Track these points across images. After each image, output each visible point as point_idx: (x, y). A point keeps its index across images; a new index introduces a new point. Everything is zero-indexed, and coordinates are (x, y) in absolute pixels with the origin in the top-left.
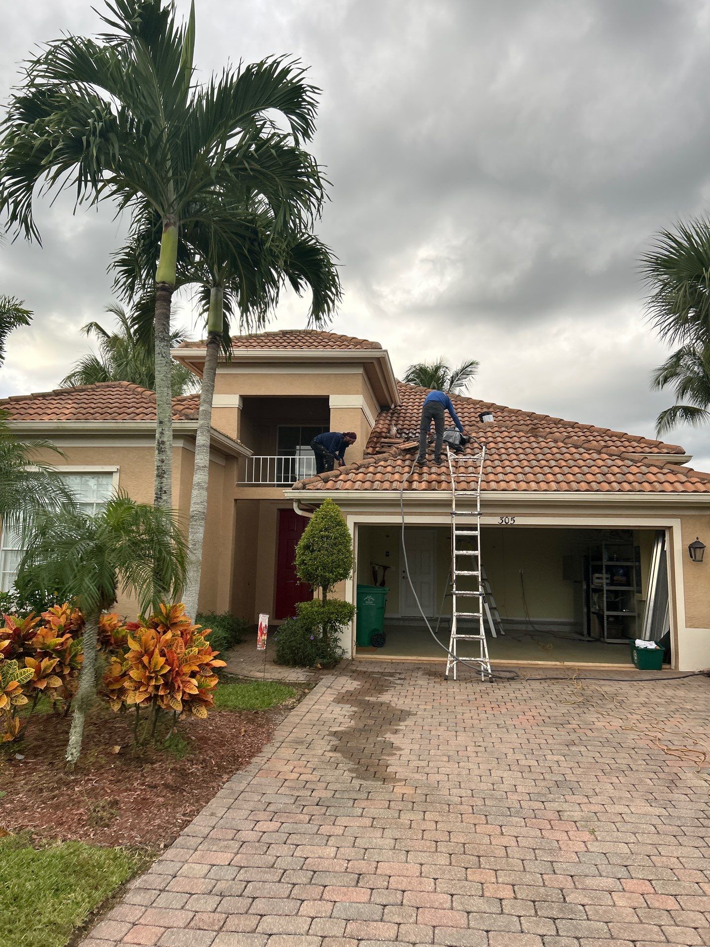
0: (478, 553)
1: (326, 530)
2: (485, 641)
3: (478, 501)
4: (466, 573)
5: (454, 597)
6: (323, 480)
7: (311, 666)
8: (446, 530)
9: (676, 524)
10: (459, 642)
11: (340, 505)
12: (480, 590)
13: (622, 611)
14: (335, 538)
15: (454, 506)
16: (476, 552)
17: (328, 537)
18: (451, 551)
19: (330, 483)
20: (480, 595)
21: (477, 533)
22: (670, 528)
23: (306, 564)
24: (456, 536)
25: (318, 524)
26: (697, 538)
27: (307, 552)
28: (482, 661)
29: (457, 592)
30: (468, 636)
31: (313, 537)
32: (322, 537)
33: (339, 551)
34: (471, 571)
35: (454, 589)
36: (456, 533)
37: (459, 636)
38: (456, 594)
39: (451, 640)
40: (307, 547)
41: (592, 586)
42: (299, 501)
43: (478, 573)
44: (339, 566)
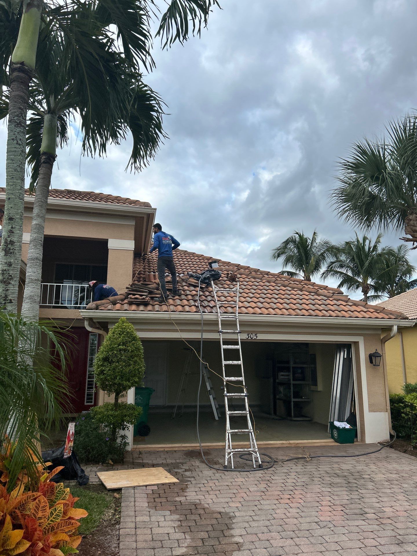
0: (240, 362)
1: (124, 344)
2: (253, 433)
3: (238, 322)
4: (233, 379)
5: (226, 398)
6: (112, 302)
7: (103, 463)
8: (216, 344)
9: (361, 340)
10: (233, 435)
11: (133, 323)
12: (245, 392)
13: (302, 398)
14: (132, 351)
15: (220, 326)
16: (239, 362)
17: (125, 350)
18: (221, 361)
19: (118, 306)
20: (246, 396)
21: (239, 347)
22: (356, 343)
23: (104, 374)
24: (224, 349)
25: (116, 339)
26: (376, 350)
27: (106, 364)
28: (252, 451)
29: (228, 394)
30: (240, 430)
31: (112, 350)
32: (120, 350)
33: (135, 362)
34: (237, 377)
35: (226, 392)
36: (223, 347)
37: (233, 431)
38: (227, 396)
39: (227, 434)
40: (106, 359)
41: (277, 381)
42: (91, 320)
43: (242, 379)
44: (135, 375)
